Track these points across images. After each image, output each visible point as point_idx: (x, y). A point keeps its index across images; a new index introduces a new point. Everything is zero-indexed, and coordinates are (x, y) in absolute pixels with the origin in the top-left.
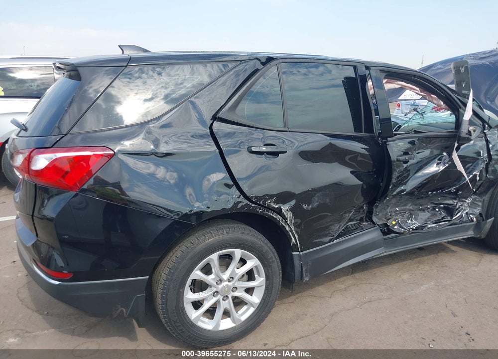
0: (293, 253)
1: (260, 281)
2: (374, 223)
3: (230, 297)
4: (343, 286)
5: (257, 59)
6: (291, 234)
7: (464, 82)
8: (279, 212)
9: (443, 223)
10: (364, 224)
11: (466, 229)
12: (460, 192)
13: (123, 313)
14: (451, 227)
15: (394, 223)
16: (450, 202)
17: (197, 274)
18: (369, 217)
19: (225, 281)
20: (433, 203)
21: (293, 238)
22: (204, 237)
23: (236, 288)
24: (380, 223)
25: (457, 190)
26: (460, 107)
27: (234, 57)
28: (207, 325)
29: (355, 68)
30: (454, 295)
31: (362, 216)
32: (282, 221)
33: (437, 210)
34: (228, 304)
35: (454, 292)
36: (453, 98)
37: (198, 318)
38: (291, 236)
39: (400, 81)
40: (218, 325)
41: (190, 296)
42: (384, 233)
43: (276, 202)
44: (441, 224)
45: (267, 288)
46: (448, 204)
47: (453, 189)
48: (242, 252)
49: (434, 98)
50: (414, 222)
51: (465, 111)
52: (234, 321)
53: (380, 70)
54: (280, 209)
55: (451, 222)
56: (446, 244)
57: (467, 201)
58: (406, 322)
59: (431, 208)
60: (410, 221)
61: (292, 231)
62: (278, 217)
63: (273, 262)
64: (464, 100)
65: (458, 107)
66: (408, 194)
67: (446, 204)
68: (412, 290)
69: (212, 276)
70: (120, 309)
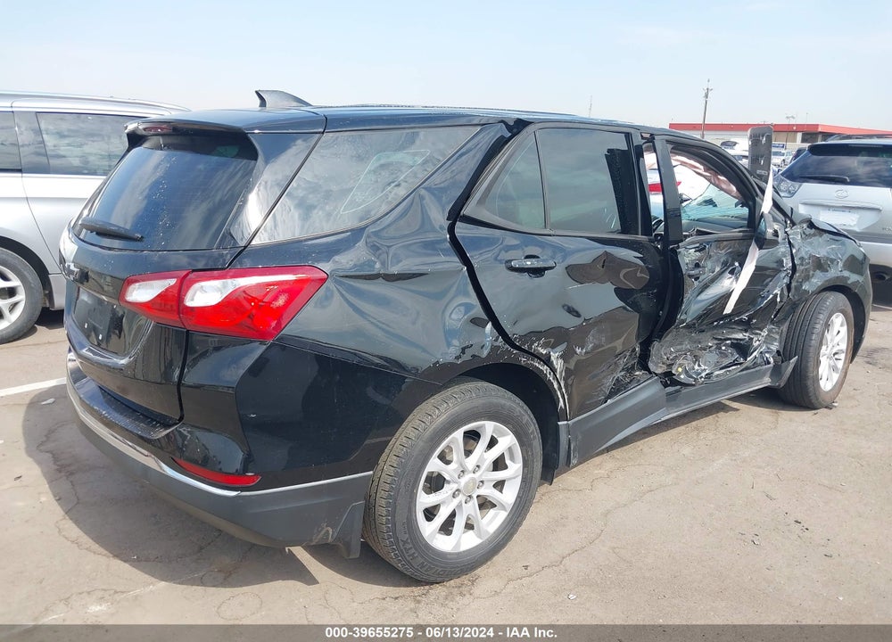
0: (559, 423)
1: (515, 468)
2: (650, 372)
3: (475, 496)
4: (602, 472)
5: (502, 121)
6: (559, 394)
7: (762, 157)
8: (547, 361)
9: (734, 367)
10: (637, 373)
11: (760, 375)
12: (754, 321)
13: (329, 534)
14: (744, 372)
15: (680, 370)
16: (740, 336)
17: (434, 465)
18: (643, 362)
19: (470, 472)
20: (716, 339)
21: (561, 400)
22: (445, 405)
23: (482, 482)
24: (659, 371)
25: (750, 318)
26: (757, 195)
27: (467, 118)
28: (443, 544)
29: (628, 136)
30: (761, 471)
31: (633, 362)
32: (550, 374)
33: (723, 348)
34: (472, 508)
35: (760, 467)
36: (750, 183)
37: (432, 535)
38: (560, 396)
39: (679, 155)
40: (458, 544)
41: (424, 500)
42: (666, 385)
43: (545, 346)
44: (730, 369)
45: (524, 480)
46: (737, 339)
47: (745, 317)
48: (495, 426)
49: (723, 181)
50: (703, 367)
51: (763, 200)
52: (479, 536)
53: (667, 141)
54: (549, 356)
55: (744, 366)
56: (728, 403)
57: (762, 334)
58: (711, 515)
59: (715, 347)
60: (696, 367)
61: (560, 388)
62: (545, 368)
63: (534, 437)
64: (762, 184)
65: (755, 195)
66: (688, 327)
67: (734, 339)
68: (703, 469)
69: (453, 466)
70: (325, 529)
